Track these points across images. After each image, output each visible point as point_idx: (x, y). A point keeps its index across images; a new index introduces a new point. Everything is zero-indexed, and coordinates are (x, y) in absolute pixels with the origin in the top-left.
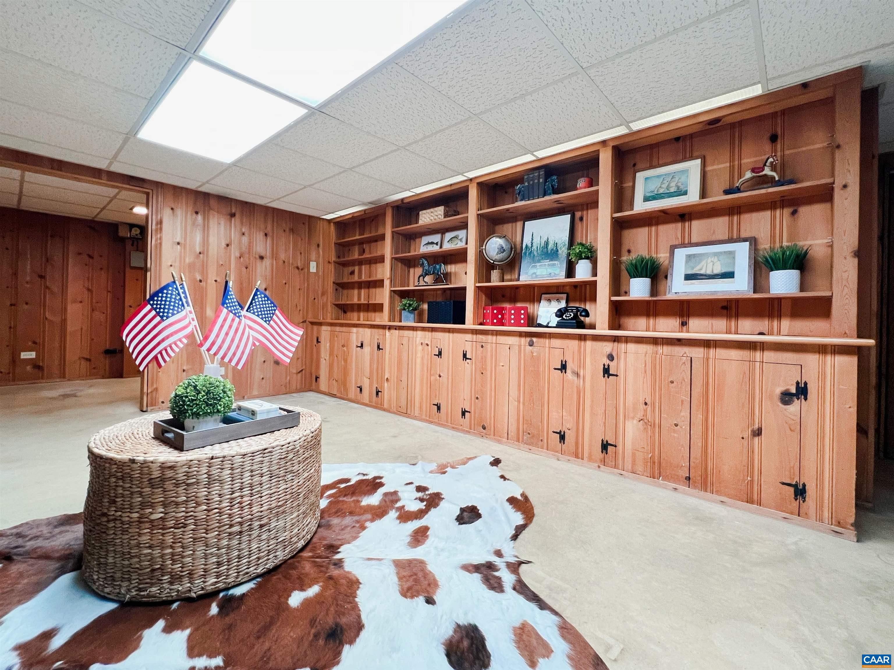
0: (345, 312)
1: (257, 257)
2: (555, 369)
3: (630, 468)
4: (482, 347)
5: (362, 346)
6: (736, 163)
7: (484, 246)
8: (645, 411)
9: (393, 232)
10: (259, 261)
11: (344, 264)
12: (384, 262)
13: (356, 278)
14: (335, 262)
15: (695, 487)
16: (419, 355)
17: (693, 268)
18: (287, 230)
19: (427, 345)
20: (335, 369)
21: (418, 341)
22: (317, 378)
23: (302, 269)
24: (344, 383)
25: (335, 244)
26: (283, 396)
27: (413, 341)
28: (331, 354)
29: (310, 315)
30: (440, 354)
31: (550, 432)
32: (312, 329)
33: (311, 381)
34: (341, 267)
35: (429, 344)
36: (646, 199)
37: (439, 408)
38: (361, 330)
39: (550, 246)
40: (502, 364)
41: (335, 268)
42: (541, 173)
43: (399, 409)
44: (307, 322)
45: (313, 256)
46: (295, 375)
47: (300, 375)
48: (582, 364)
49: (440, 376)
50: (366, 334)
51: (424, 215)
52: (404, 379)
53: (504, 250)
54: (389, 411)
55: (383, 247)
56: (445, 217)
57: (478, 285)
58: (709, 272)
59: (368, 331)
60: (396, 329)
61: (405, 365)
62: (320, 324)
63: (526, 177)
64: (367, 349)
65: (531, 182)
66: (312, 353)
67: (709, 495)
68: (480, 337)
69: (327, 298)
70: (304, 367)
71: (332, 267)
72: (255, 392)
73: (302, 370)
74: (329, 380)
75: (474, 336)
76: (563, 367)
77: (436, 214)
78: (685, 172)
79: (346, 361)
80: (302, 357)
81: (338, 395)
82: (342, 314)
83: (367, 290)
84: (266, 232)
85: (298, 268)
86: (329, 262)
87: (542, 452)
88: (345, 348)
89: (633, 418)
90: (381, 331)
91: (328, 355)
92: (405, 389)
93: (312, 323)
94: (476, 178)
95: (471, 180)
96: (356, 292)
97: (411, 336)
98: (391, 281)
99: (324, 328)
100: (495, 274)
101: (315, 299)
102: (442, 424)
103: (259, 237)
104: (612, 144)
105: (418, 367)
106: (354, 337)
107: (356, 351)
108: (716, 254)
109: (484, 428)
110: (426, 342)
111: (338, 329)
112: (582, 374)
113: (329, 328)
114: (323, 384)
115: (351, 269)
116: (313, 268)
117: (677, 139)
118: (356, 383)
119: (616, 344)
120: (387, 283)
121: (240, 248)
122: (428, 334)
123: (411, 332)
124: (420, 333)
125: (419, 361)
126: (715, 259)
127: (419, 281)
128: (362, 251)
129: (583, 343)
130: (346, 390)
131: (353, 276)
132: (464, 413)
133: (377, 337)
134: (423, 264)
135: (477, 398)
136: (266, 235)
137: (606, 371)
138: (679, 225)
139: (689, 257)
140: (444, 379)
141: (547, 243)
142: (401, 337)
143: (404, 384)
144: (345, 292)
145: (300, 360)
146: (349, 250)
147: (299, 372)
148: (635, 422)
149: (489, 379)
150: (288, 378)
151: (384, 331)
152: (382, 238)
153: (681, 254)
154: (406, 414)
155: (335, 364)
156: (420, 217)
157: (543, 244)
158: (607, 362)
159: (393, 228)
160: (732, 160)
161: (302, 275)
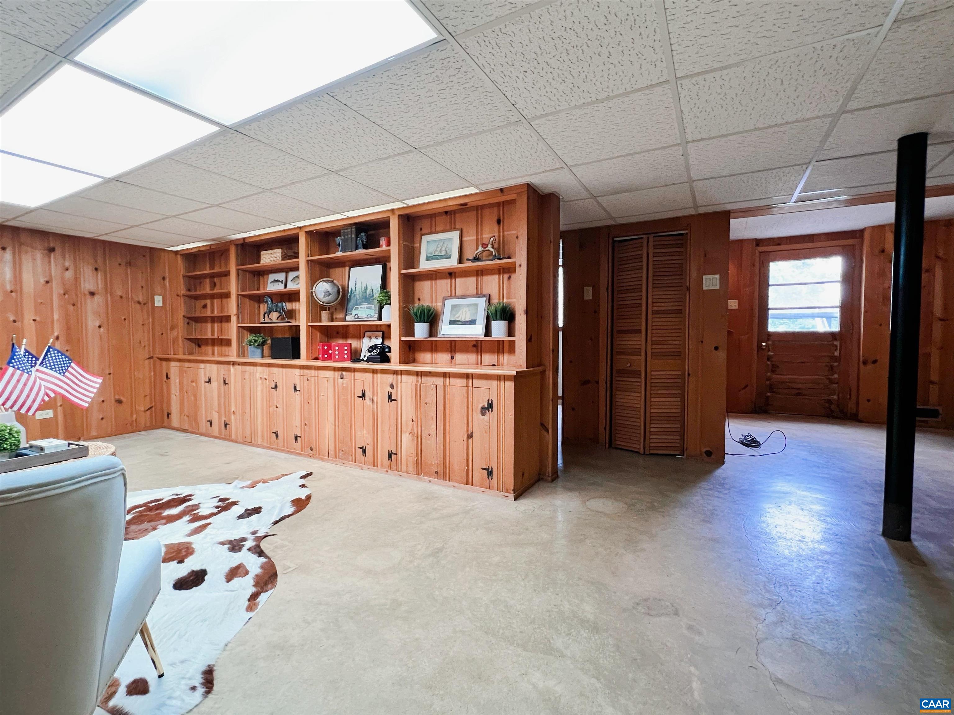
0: (199, 346)
1: (87, 293)
2: (358, 397)
3: (405, 470)
4: (308, 380)
5: (209, 381)
6: (480, 237)
7: (314, 288)
8: (413, 425)
9: (238, 270)
10: (89, 297)
11: (197, 298)
12: (230, 297)
13: (208, 313)
14: (184, 295)
15: (440, 478)
16: (259, 389)
17: (454, 316)
18: (123, 264)
19: (266, 379)
20: (186, 404)
21: (258, 376)
22: (169, 414)
23: (144, 304)
24: (194, 418)
25: (184, 277)
26: (128, 435)
27: (253, 376)
28: (181, 389)
29: (157, 350)
30: (276, 387)
31: (357, 448)
32: (161, 365)
33: (163, 417)
34: (193, 301)
35: (267, 378)
36: (428, 259)
37: (277, 436)
38: (208, 365)
39: (369, 291)
40: (322, 394)
41: (185, 302)
42: (353, 229)
43: (245, 440)
44: (155, 358)
45: (158, 289)
46: (143, 413)
47: (148, 412)
48: (375, 393)
49: (277, 407)
50: (213, 370)
51: (264, 256)
52: (248, 411)
53: (330, 294)
54: (236, 442)
55: (229, 282)
56: (283, 260)
57: (310, 324)
58: (463, 320)
59: (215, 367)
60: (239, 365)
61: (248, 399)
62: (169, 360)
63: (342, 231)
64: (214, 384)
65: (346, 237)
66: (162, 390)
67: (447, 482)
68: (307, 371)
69: (178, 333)
70: (153, 404)
71: (181, 300)
72: (94, 433)
73: (151, 408)
74: (181, 415)
75: (302, 371)
76: (363, 395)
77: (275, 255)
78: (450, 239)
79: (195, 396)
80: (151, 395)
81: (190, 430)
82: (195, 349)
83: (219, 324)
84: (97, 267)
85: (139, 303)
86: (178, 295)
87: (351, 464)
88: (194, 384)
89: (406, 432)
90: (226, 366)
91: (178, 391)
92: (249, 420)
93: (161, 359)
94: (303, 227)
95: (300, 228)
96: (209, 325)
97: (252, 371)
98: (238, 317)
99: (173, 364)
100: (325, 315)
101: (162, 334)
102: (280, 450)
103: (87, 272)
104: (398, 213)
105: (259, 399)
106: (202, 372)
107: (205, 386)
108: (469, 305)
109: (312, 450)
110: (265, 377)
111: (186, 364)
112: (375, 401)
113: (178, 364)
114: (175, 420)
115: (203, 302)
116: (158, 301)
117: (446, 213)
118: (206, 418)
119: (395, 375)
120: (234, 319)
121: (64, 284)
122: (266, 369)
123: (252, 368)
124: (259, 369)
125: (259, 394)
126: (467, 309)
127: (264, 318)
128: (213, 284)
129: (375, 375)
130: (197, 423)
131: (205, 309)
132: (296, 438)
133: (222, 372)
134: (267, 302)
135: (306, 424)
136: (96, 269)
137: (390, 397)
138: (448, 281)
139: (454, 307)
140: (280, 410)
141: (366, 288)
142: (243, 372)
143: (247, 416)
144: (199, 325)
145: (148, 398)
146: (201, 283)
147: (148, 410)
148: (407, 434)
149: (313, 407)
150: (134, 416)
151: (229, 366)
152: (227, 274)
153: (449, 303)
154: (251, 443)
155: (186, 400)
156: (262, 257)
157: (363, 289)
158: (389, 389)
159: (237, 265)
160: (477, 235)
161: (145, 311)
